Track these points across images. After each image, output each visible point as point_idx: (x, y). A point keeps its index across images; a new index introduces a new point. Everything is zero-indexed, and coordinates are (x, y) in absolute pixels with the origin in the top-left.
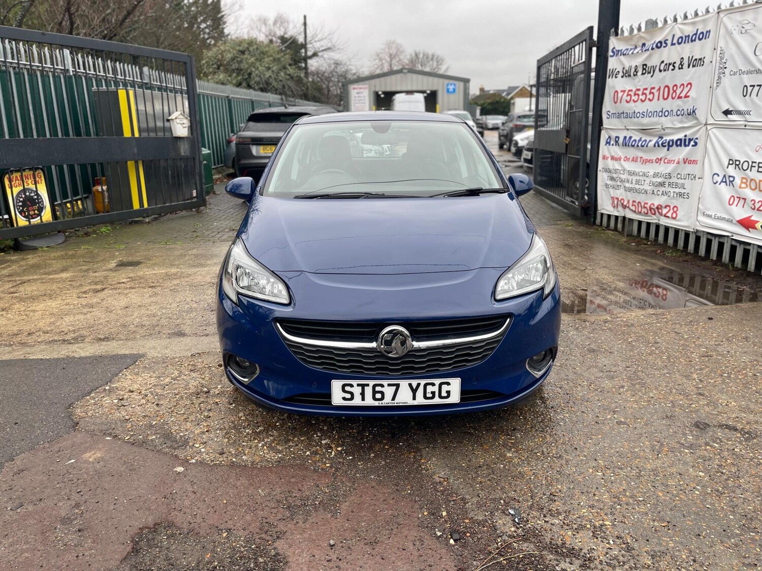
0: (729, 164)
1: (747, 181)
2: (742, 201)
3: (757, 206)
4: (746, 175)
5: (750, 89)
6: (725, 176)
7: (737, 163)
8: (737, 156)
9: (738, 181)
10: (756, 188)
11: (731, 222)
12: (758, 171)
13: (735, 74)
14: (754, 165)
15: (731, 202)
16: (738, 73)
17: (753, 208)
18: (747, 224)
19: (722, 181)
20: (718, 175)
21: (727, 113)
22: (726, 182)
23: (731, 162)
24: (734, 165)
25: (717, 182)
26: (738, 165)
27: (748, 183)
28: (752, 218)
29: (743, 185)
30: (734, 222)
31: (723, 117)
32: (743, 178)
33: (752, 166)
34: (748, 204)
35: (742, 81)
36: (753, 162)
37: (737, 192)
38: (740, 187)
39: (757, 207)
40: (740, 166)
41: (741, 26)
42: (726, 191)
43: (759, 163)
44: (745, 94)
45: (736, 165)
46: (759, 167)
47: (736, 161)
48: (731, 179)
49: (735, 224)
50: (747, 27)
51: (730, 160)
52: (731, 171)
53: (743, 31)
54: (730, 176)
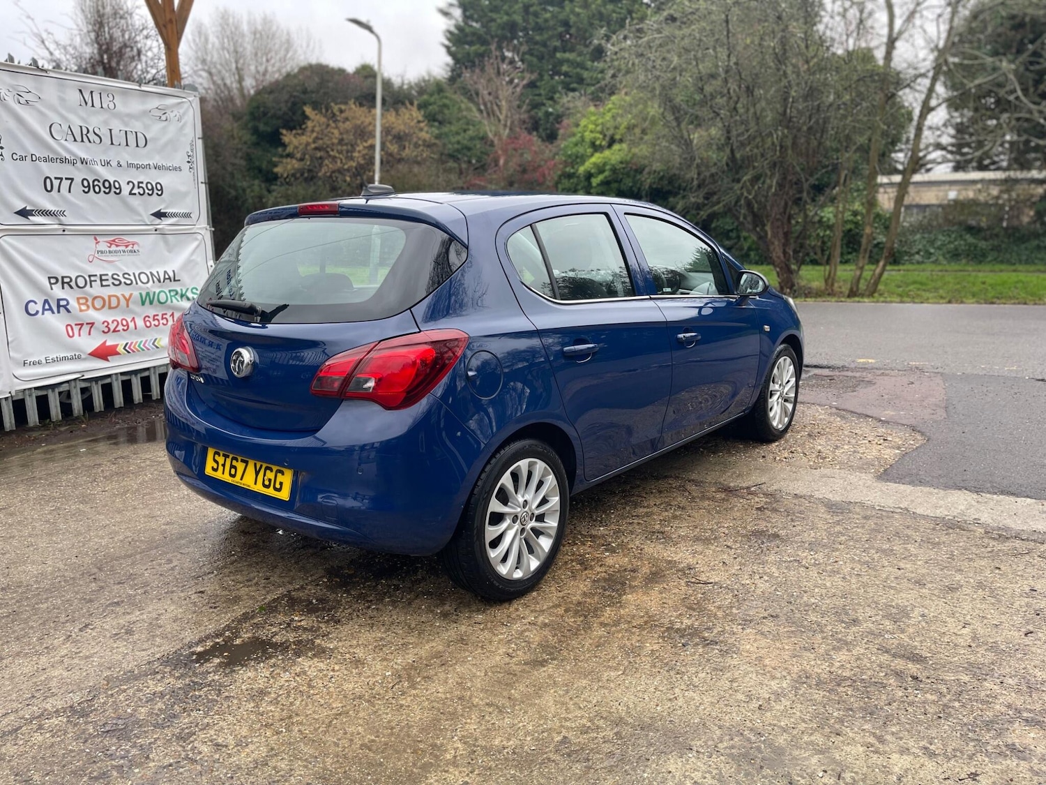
0: (51, 284)
1: (87, 300)
2: (86, 328)
3: (112, 327)
4: (86, 293)
5: (56, 183)
6: (46, 301)
7: (66, 280)
8: (61, 271)
9: (73, 304)
10: (103, 306)
11: (79, 358)
12: (102, 286)
13: (22, 158)
14: (92, 278)
15: (71, 334)
16: (29, 158)
17: (106, 330)
18: (103, 353)
19: (44, 309)
20: (36, 303)
21: (24, 213)
22: (51, 309)
23: (53, 281)
24: (60, 283)
25: (37, 312)
26: (68, 283)
27: (90, 303)
28: (108, 344)
29: (83, 307)
30: (83, 356)
31: (21, 220)
32: (78, 299)
33: (91, 281)
34: (97, 329)
35: (39, 170)
36: (90, 276)
37: (76, 318)
38: (81, 310)
39: (112, 329)
40: (73, 284)
41: (15, 92)
42: (56, 322)
43: (101, 276)
44: (49, 189)
45: (63, 283)
46: (101, 280)
47: (63, 278)
48: (63, 303)
49: (85, 359)
50: (27, 97)
51: (49, 278)
52: (58, 292)
53: (22, 101)
54: (59, 300)
